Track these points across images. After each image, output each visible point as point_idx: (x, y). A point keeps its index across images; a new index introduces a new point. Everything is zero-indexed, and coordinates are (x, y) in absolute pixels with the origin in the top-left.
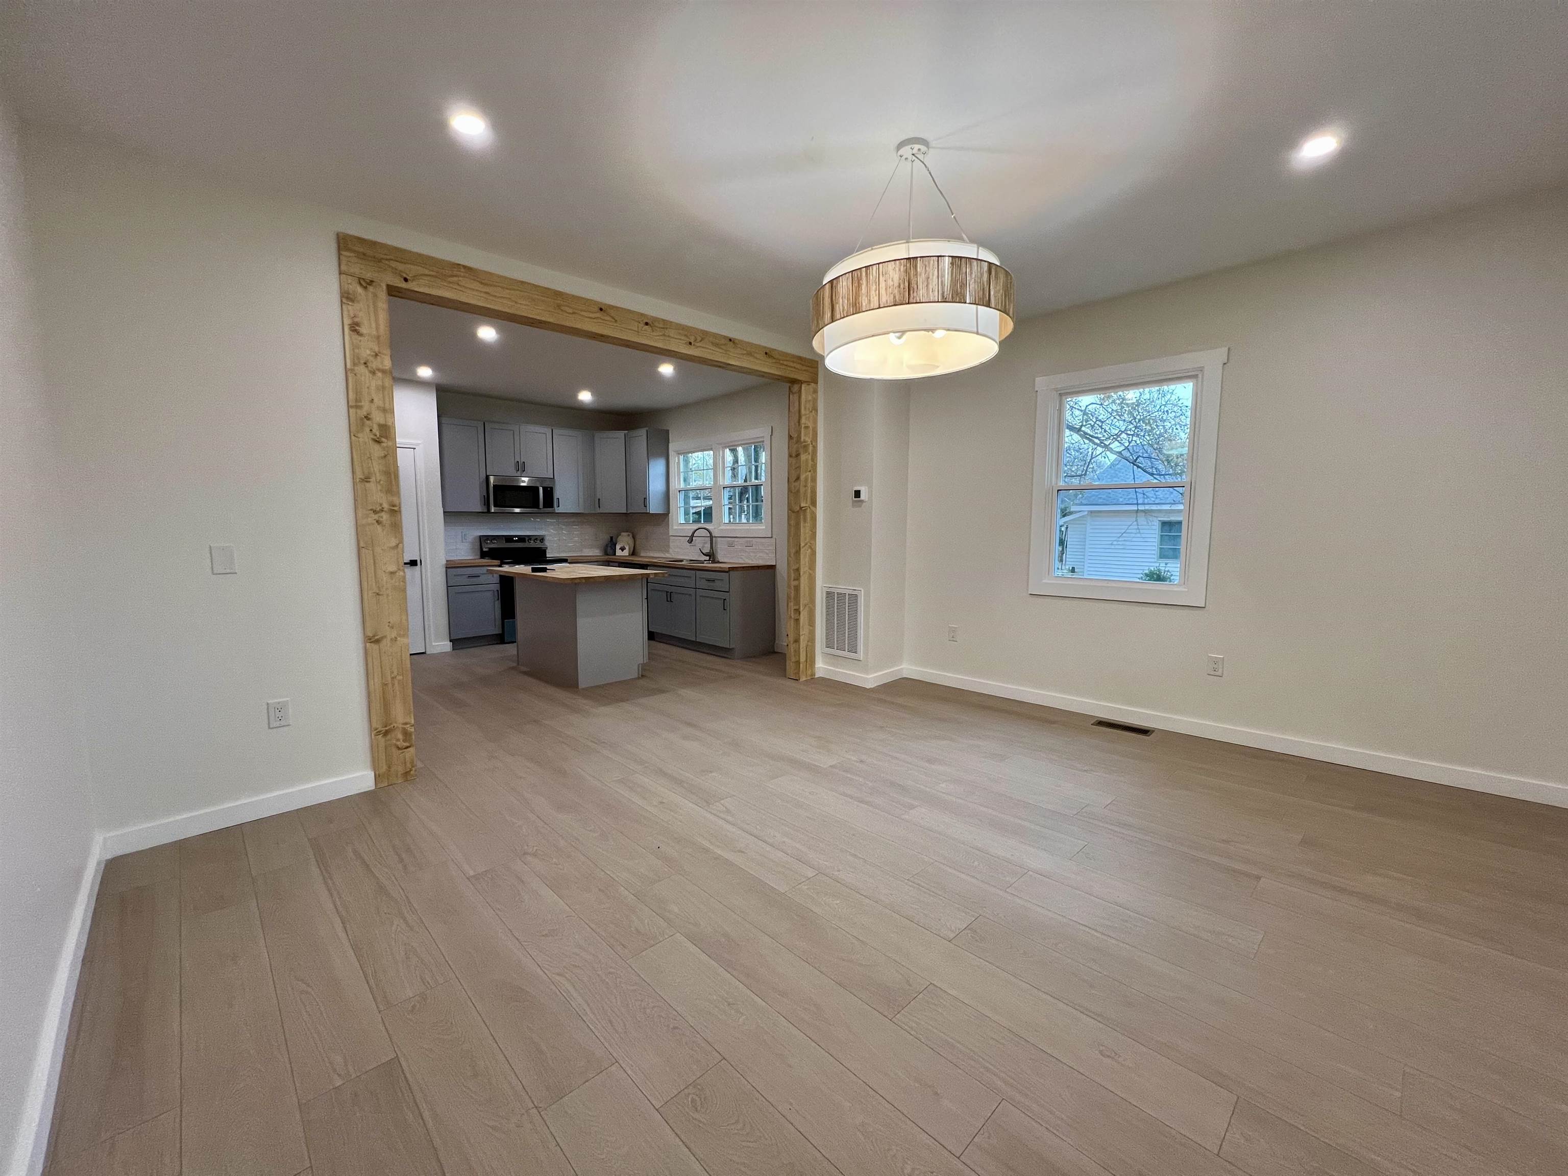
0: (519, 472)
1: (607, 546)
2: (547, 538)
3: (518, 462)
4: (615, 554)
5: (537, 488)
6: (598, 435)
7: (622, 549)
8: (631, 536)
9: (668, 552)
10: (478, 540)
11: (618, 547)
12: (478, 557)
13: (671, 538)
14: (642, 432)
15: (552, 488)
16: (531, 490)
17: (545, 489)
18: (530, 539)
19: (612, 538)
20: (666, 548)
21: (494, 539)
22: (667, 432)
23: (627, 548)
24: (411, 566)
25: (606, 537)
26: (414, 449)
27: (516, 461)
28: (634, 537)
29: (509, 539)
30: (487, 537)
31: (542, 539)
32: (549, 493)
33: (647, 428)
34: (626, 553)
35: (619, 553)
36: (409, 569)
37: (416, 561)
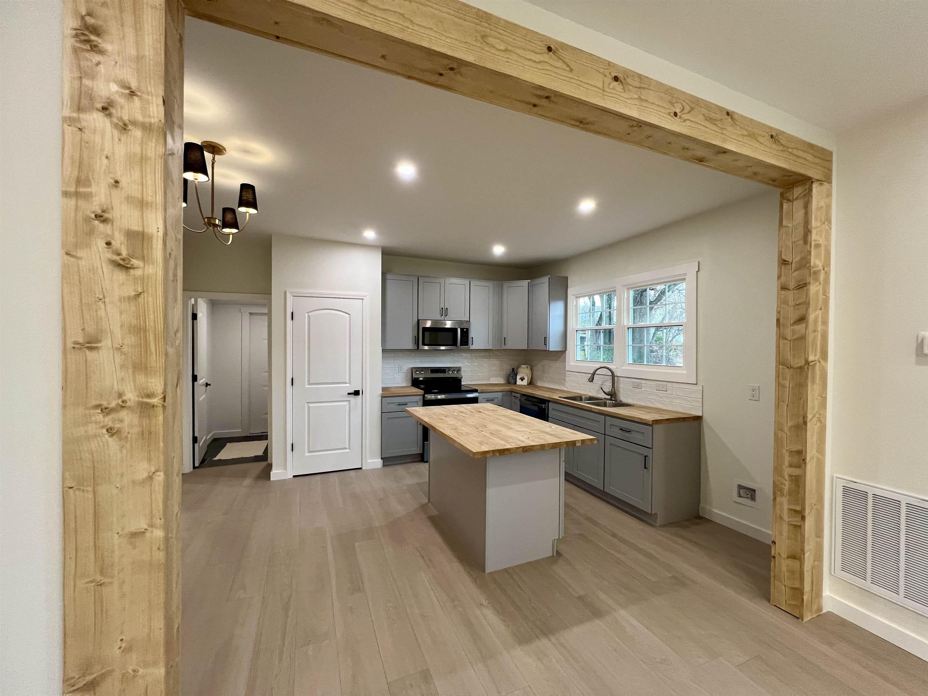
0: (443, 317)
1: (509, 375)
2: (462, 369)
3: (442, 308)
4: (516, 383)
5: (456, 329)
6: (506, 285)
7: (522, 379)
8: (529, 367)
9: (564, 385)
10: (410, 371)
11: (518, 377)
12: (410, 385)
13: (567, 373)
14: (545, 280)
15: (467, 329)
16: (453, 331)
17: (462, 330)
18: (450, 370)
19: (513, 370)
20: (562, 381)
21: (422, 371)
22: (567, 278)
23: (526, 378)
24: (355, 395)
25: (508, 368)
26: (362, 299)
27: (441, 307)
28: (531, 369)
29: (435, 370)
30: (417, 369)
31: (459, 370)
32: (465, 333)
33: (549, 276)
34: (525, 382)
35: (519, 382)
36: (352, 398)
37: (359, 391)
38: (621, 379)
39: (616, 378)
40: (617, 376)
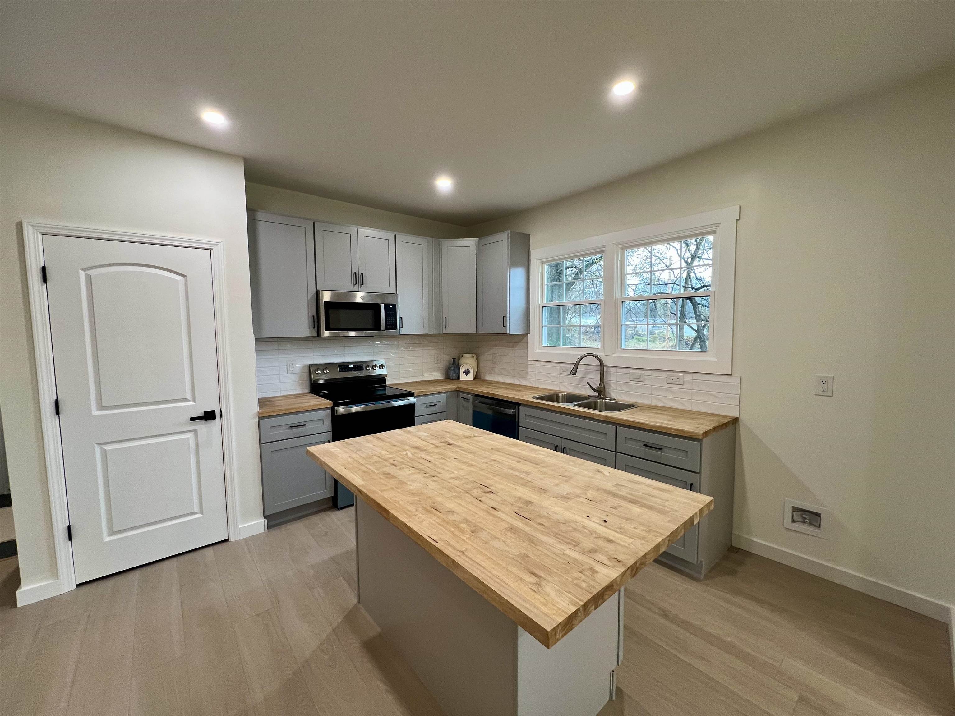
0: (357, 286)
1: (449, 368)
3: (355, 273)
4: (458, 378)
5: (378, 306)
6: (447, 243)
7: (467, 373)
8: (475, 357)
9: (525, 378)
10: (307, 370)
11: (462, 370)
12: (307, 391)
13: (530, 363)
14: (503, 237)
15: (395, 306)
16: (373, 308)
17: (387, 306)
18: (369, 366)
19: (454, 360)
20: (524, 374)
21: (326, 369)
22: (529, 236)
23: (472, 371)
24: (206, 420)
25: (445, 358)
26: (211, 250)
27: (353, 271)
28: (478, 360)
29: (344, 367)
30: (319, 366)
31: (381, 366)
32: (391, 310)
33: (509, 231)
34: (471, 377)
35: (463, 377)
36: (202, 426)
37: (214, 411)
38: (612, 370)
39: (605, 368)
40: (607, 366)
